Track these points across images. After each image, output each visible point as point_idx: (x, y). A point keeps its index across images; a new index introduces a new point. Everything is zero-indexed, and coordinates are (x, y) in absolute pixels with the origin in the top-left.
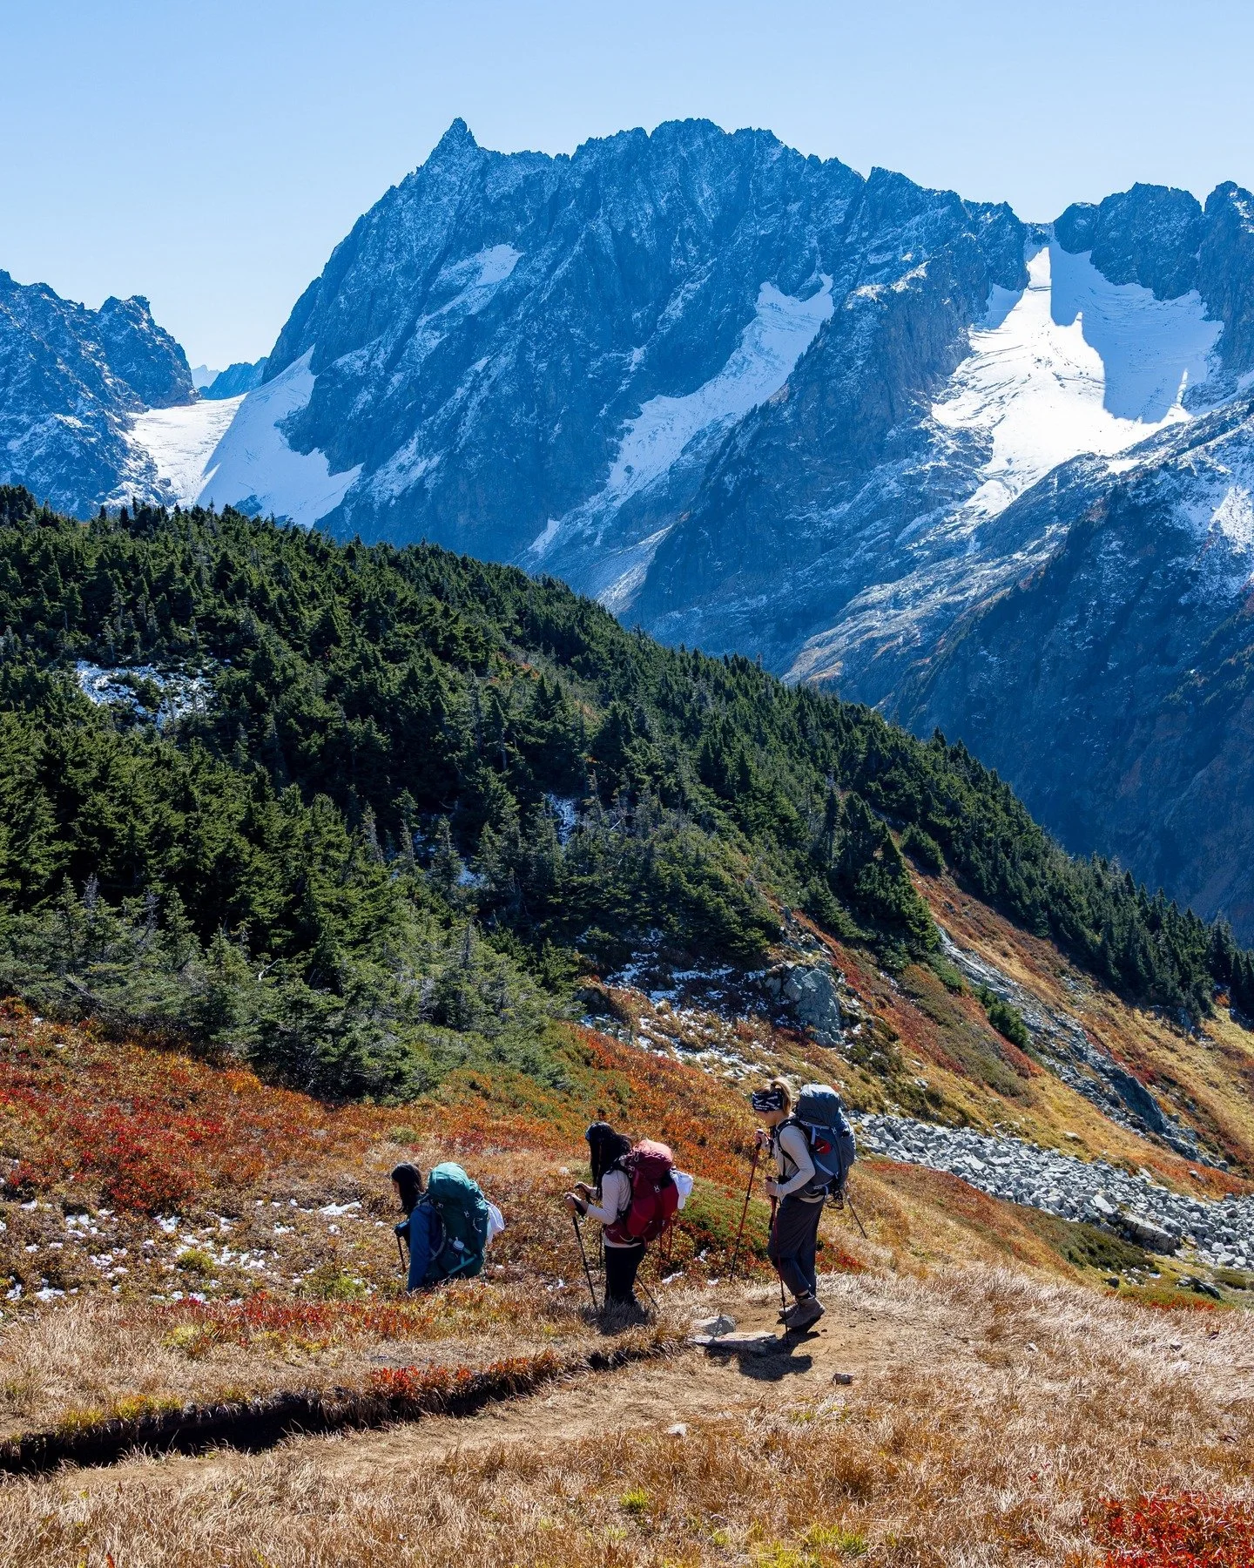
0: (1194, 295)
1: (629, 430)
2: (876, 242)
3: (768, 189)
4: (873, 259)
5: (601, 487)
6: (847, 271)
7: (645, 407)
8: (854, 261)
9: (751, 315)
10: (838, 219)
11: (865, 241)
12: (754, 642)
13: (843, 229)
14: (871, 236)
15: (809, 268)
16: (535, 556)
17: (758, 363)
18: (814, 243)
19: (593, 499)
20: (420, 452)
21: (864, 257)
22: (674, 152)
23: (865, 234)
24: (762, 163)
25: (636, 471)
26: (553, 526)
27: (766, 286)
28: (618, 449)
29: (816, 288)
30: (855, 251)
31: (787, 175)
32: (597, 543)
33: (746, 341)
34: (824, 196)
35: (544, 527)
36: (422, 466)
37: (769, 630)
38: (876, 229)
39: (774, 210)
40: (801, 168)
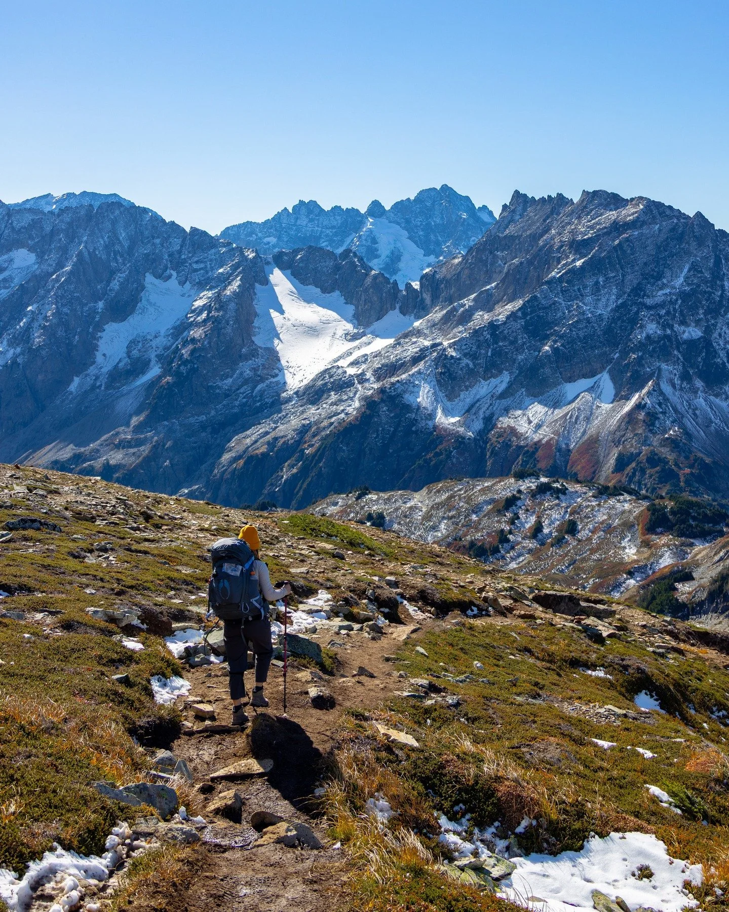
0: (337, 293)
1: (101, 337)
2: (196, 259)
3: (146, 233)
4: (195, 266)
5: (94, 363)
6: (183, 270)
7: (106, 327)
8: (186, 266)
9: (143, 288)
10: (177, 247)
11: (190, 258)
12: (203, 434)
13: (180, 252)
14: (193, 256)
15: (166, 268)
16: (71, 393)
17: (151, 309)
18: (167, 257)
19: (91, 368)
20: (9, 345)
21: (190, 264)
22: (108, 216)
23: (190, 255)
24: (141, 221)
25: (108, 355)
26: (77, 380)
27: (147, 274)
28: (97, 346)
29: (170, 277)
30: (186, 262)
31: (153, 226)
32: (103, 388)
33: (143, 299)
34: (169, 237)
35: (72, 380)
36: (12, 351)
37: (209, 430)
38: (195, 253)
39: (149, 242)
40: (158, 224)
